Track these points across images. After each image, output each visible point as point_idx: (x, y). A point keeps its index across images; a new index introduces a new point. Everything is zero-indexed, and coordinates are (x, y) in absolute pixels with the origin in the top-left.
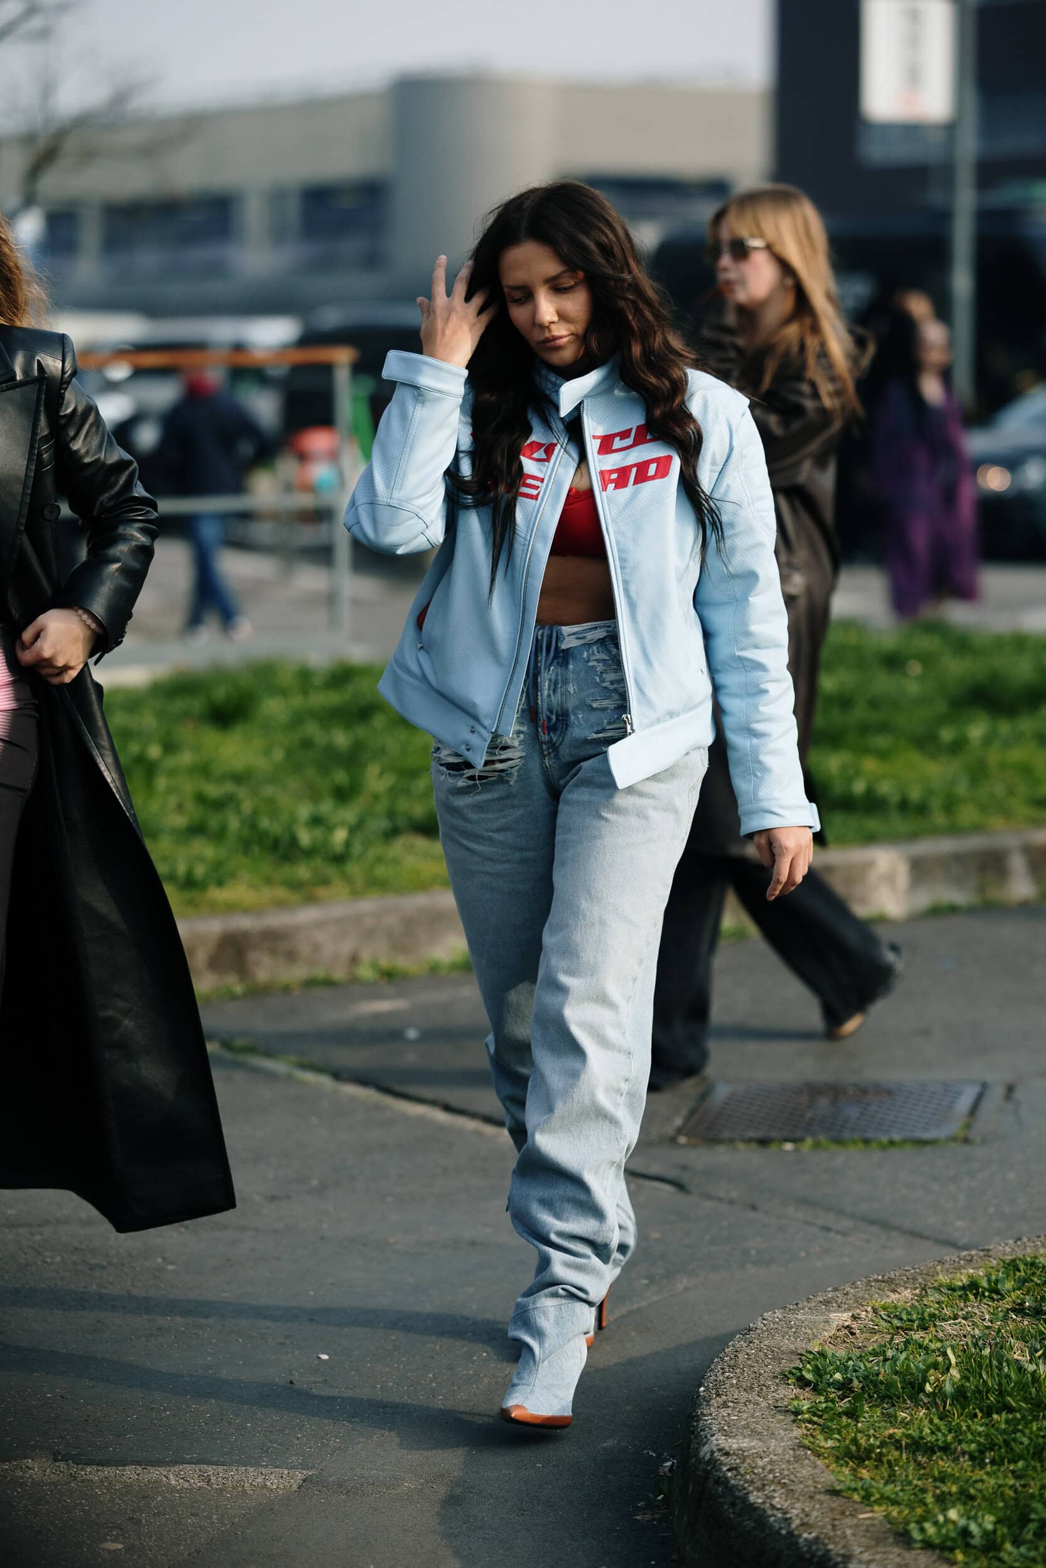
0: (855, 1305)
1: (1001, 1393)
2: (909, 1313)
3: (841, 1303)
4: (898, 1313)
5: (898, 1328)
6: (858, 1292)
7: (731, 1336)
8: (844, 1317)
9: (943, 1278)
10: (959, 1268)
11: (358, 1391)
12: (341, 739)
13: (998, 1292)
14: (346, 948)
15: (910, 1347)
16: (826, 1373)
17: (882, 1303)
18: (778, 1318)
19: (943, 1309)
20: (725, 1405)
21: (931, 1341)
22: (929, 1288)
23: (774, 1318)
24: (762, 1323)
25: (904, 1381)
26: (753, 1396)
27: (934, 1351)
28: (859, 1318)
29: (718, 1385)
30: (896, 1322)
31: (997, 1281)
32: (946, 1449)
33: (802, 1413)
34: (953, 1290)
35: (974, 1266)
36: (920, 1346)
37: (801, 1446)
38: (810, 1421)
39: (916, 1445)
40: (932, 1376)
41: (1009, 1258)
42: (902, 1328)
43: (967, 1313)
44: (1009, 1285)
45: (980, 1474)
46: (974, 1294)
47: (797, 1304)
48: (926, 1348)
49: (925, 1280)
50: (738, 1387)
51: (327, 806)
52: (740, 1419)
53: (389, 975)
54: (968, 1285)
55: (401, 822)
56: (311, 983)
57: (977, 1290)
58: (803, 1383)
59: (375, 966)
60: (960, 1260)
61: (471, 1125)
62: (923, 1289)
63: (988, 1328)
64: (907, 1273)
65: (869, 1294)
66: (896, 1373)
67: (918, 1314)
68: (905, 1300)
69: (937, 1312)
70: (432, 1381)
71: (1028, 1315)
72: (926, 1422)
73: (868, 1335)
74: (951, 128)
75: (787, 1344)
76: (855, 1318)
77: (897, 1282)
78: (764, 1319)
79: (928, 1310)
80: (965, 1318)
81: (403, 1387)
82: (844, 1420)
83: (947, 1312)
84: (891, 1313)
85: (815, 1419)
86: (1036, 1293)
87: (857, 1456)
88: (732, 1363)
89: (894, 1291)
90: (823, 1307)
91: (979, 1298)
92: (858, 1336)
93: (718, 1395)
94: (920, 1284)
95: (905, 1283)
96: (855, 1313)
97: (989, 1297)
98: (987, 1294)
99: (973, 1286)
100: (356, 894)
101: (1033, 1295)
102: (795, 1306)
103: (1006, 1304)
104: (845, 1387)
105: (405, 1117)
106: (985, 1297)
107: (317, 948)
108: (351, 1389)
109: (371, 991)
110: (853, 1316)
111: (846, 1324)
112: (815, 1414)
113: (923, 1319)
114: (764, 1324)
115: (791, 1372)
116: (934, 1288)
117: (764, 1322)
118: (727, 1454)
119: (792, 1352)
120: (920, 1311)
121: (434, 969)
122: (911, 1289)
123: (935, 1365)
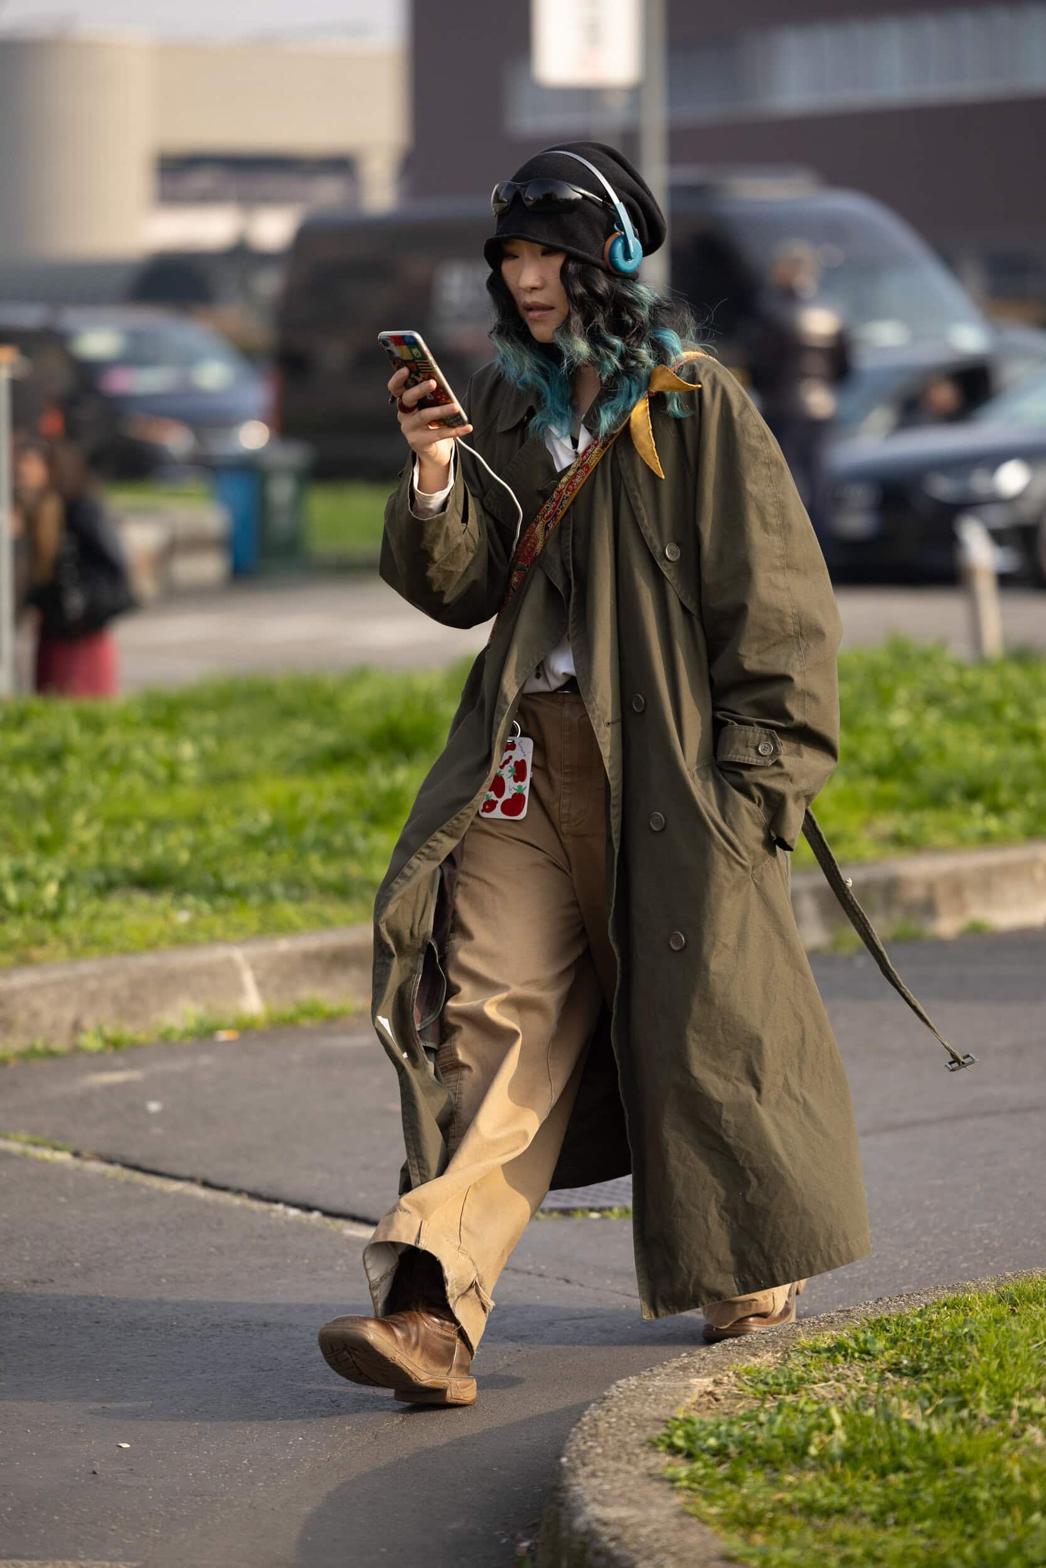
0: (715, 1370)
1: (893, 1453)
2: (774, 1377)
3: (699, 1368)
4: (762, 1378)
5: (765, 1392)
6: (715, 1356)
7: (586, 1405)
8: (705, 1383)
9: (804, 1340)
10: (820, 1330)
11: (169, 1480)
12: (35, 785)
13: (868, 1353)
14: (68, 1015)
15: (785, 1411)
16: (699, 1439)
17: (744, 1367)
18: (633, 1385)
19: (811, 1372)
20: (593, 1475)
21: (806, 1403)
22: (792, 1351)
23: (629, 1385)
24: (617, 1391)
25: (785, 1445)
26: (622, 1465)
27: (810, 1414)
28: (721, 1383)
29: (582, 1456)
30: (761, 1387)
31: (866, 1342)
32: (841, 1511)
33: (678, 1480)
34: (818, 1352)
35: (836, 1328)
36: (796, 1409)
37: (684, 1513)
38: (690, 1489)
39: (809, 1509)
40: (816, 1436)
41: (873, 1318)
42: (770, 1392)
43: (838, 1375)
44: (880, 1344)
45: (881, 1536)
46: (843, 1356)
47: (651, 1370)
48: (802, 1411)
49: (785, 1343)
50: (604, 1455)
51: (30, 860)
52: (613, 1489)
53: (115, 1044)
54: (835, 1346)
55: (116, 876)
56: (28, 1055)
57: (846, 1350)
58: (674, 1450)
59: (100, 1033)
60: (821, 1322)
61: (238, 1201)
62: (785, 1352)
63: (863, 1389)
64: (765, 1336)
65: (727, 1358)
66: (774, 1437)
67: (785, 1377)
68: (767, 1364)
69: (805, 1375)
70: (248, 1468)
71: (906, 1375)
72: (815, 1485)
73: (733, 1401)
74: (635, 92)
75: (650, 1411)
76: (717, 1383)
77: (756, 1346)
78: (618, 1387)
79: (795, 1373)
80: (838, 1381)
81: (217, 1475)
82: (728, 1486)
83: (816, 1374)
84: (755, 1377)
85: (695, 1486)
86: (911, 1352)
87: (747, 1522)
88: (593, 1432)
89: (754, 1355)
90: (681, 1373)
91: (848, 1360)
92: (723, 1401)
93: (584, 1465)
94: (781, 1347)
95: (765, 1346)
96: (716, 1378)
97: (859, 1358)
98: (856, 1355)
99: (839, 1347)
100: (75, 955)
101: (908, 1355)
102: (650, 1373)
103: (880, 1364)
104: (720, 1453)
105: (163, 1194)
106: (854, 1358)
107: (35, 1015)
108: (161, 1478)
109: (99, 1061)
110: (714, 1381)
111: (709, 1389)
112: (694, 1481)
113: (790, 1383)
114: (620, 1392)
115: (659, 1440)
116: (796, 1351)
117: (620, 1389)
118: (605, 1524)
119: (656, 1420)
120: (787, 1375)
121: (165, 1038)
122: (772, 1352)
123: (818, 1427)
